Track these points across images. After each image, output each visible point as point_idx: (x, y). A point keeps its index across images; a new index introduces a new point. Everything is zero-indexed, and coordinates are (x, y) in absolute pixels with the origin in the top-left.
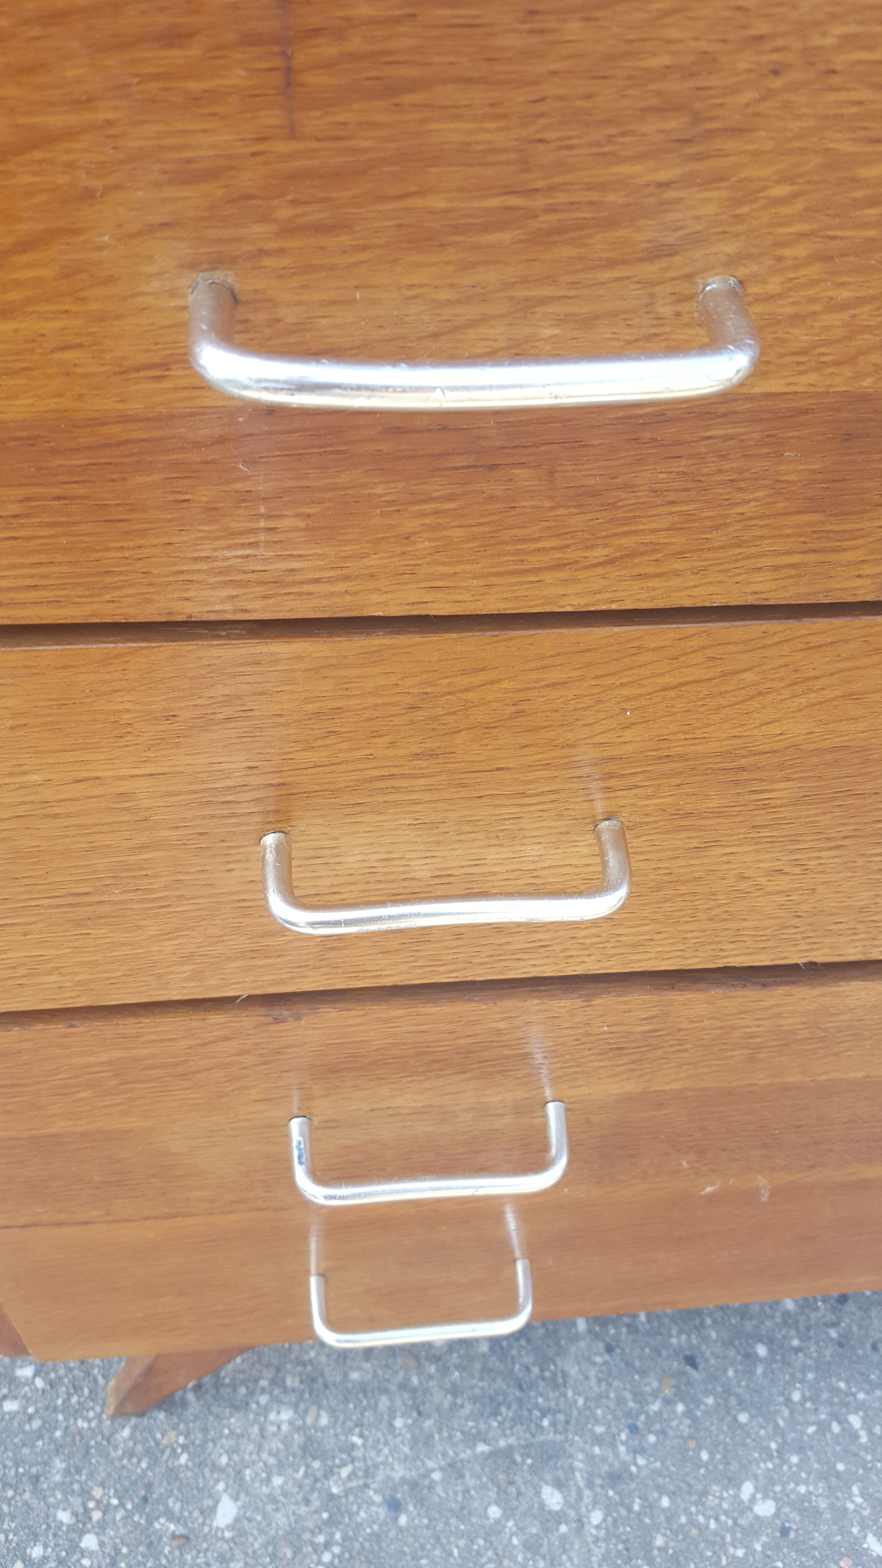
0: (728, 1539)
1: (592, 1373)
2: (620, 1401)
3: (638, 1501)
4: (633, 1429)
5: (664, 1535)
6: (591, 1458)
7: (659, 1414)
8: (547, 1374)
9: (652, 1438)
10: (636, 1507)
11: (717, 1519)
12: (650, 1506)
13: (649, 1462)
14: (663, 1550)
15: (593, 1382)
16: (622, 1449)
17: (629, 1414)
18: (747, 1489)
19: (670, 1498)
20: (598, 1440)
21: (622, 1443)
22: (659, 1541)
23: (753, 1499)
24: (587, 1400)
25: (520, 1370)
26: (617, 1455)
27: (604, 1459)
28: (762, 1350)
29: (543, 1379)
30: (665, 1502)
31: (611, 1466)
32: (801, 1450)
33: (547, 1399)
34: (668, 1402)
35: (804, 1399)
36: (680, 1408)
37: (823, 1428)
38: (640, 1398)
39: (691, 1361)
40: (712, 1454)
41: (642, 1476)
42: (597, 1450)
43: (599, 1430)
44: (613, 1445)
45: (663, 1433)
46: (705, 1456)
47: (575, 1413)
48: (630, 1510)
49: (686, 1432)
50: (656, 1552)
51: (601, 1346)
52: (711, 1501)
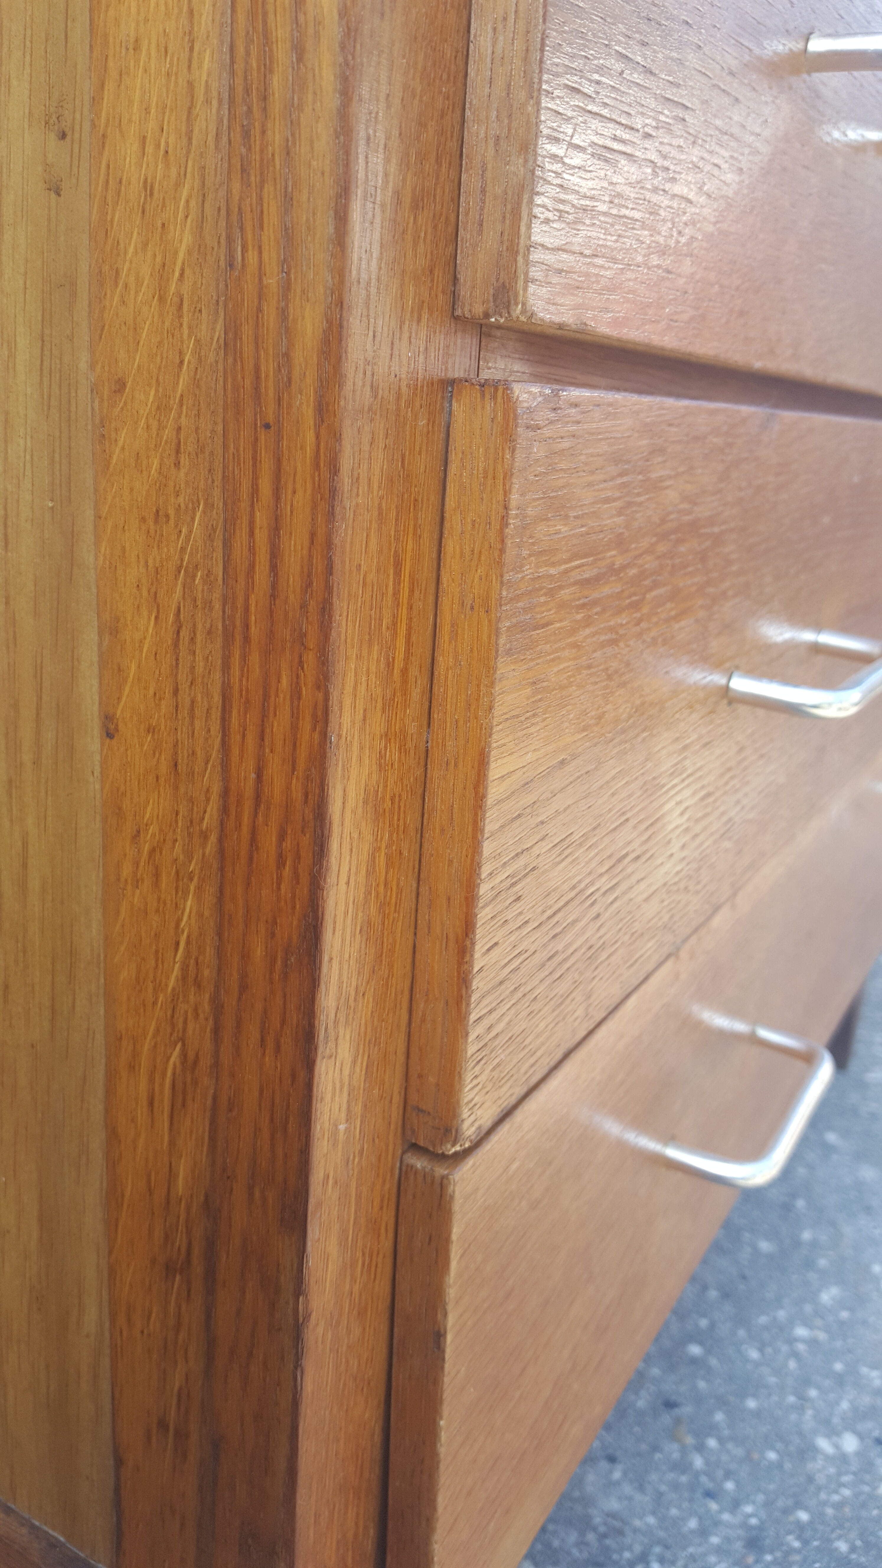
0: (866, 1489)
1: (627, 1489)
2: (675, 1486)
3: (790, 1538)
4: (709, 1495)
5: (839, 1538)
6: (719, 1551)
7: (707, 1463)
8: (602, 1529)
9: (730, 1486)
10: (797, 1544)
11: (844, 1485)
12: (800, 1529)
13: (754, 1503)
14: (853, 1549)
15: (638, 1497)
16: (726, 1517)
17: (692, 1487)
18: (824, 1444)
19: (801, 1508)
20: (703, 1533)
21: (720, 1512)
22: (843, 1547)
23: (837, 1446)
24: (654, 1513)
25: (581, 1551)
26: (729, 1525)
27: (728, 1540)
28: (695, 1350)
29: (604, 1536)
30: (803, 1516)
31: (739, 1538)
32: (807, 1382)
33: (630, 1548)
34: (700, 1448)
35: (761, 1350)
36: (712, 1443)
37: (796, 1355)
38: (682, 1466)
39: (670, 1405)
40: (773, 1448)
41: (764, 1517)
42: (715, 1540)
43: (693, 1524)
44: (717, 1523)
45: (728, 1475)
46: (772, 1456)
47: (662, 1534)
48: (798, 1551)
49: (739, 1452)
50: (853, 1556)
51: (604, 1465)
52: (821, 1479)
